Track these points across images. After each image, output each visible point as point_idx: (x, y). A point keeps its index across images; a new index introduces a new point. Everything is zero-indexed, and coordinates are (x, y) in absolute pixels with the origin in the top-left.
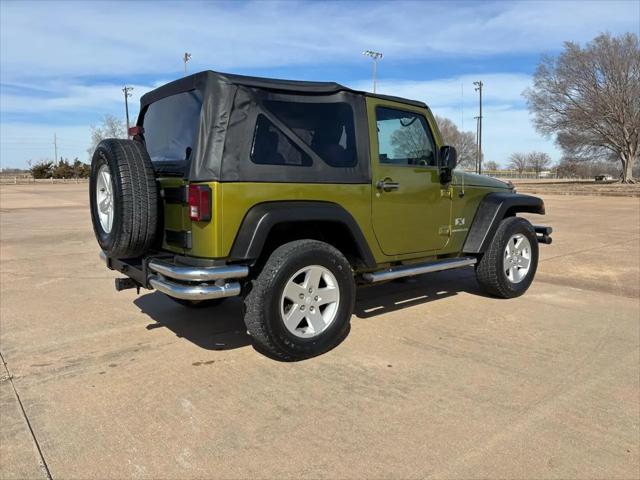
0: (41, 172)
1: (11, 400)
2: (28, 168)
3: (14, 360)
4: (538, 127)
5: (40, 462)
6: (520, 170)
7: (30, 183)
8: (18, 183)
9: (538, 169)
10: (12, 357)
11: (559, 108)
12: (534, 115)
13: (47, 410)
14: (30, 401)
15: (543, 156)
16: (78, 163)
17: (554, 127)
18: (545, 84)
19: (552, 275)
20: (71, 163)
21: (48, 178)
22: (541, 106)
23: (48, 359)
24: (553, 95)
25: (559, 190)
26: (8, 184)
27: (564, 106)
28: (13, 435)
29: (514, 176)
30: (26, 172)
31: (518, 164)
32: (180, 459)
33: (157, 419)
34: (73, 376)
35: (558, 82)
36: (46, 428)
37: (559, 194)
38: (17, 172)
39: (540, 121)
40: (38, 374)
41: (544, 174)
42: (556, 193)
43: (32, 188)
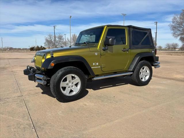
0: (32, 49)
1: (22, 100)
2: (29, 48)
3: (23, 92)
4: (174, 35)
5: (27, 112)
6: (169, 49)
7: (29, 52)
8: (26, 52)
9: (175, 48)
10: (22, 91)
11: (180, 29)
12: (172, 32)
13: (30, 102)
14: (26, 100)
15: (176, 44)
16: (41, 47)
17: (179, 35)
18: (176, 22)
19: (168, 77)
20: (40, 47)
21: (34, 51)
22: (174, 29)
23: (31, 92)
24: (179, 26)
25: (179, 54)
26: (24, 52)
27: (182, 29)
28: (22, 107)
29: (167, 50)
30: (28, 49)
31: (168, 47)
32: (59, 113)
33: (54, 105)
34: (37, 96)
35: (180, 22)
36: (29, 106)
37: (179, 55)
38: (26, 49)
39: (174, 34)
40: (28, 95)
41: (177, 50)
42: (178, 55)
43: (29, 53)
